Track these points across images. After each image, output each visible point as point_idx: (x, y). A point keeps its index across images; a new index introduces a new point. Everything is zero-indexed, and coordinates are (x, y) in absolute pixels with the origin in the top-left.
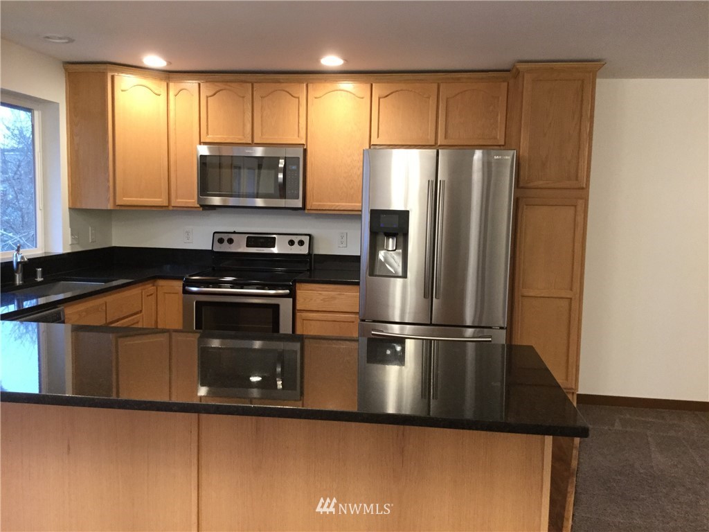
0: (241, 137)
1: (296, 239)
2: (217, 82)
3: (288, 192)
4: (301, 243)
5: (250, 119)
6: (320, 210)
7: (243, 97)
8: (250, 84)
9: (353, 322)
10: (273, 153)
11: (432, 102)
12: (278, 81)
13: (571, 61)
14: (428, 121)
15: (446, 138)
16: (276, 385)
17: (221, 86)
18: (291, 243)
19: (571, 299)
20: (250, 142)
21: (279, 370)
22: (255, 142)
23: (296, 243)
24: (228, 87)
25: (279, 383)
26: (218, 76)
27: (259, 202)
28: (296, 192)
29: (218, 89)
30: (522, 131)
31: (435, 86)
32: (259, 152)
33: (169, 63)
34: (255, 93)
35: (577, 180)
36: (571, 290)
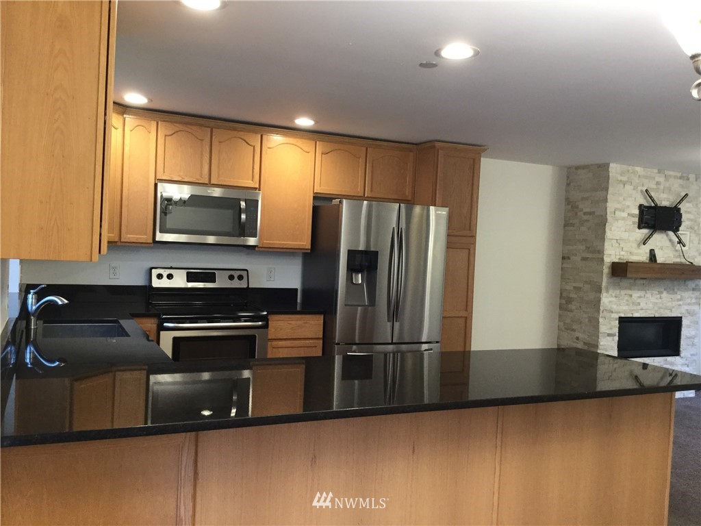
0: (198, 177)
1: (236, 274)
2: (175, 122)
3: (247, 231)
4: (240, 278)
5: (208, 161)
6: (272, 248)
7: (202, 140)
8: (209, 129)
9: (316, 347)
10: (233, 194)
11: (362, 161)
12: (235, 129)
13: (467, 144)
14: (358, 177)
15: (371, 191)
16: (230, 412)
17: (181, 127)
18: (231, 277)
19: (466, 317)
20: (207, 182)
21: (235, 398)
22: (212, 182)
23: (236, 278)
24: (187, 129)
25: (234, 411)
26: (178, 118)
27: (211, 239)
28: (254, 232)
29: (177, 129)
30: (437, 192)
31: (364, 149)
32: (217, 192)
33: (150, 100)
34: (214, 138)
35: (470, 230)
36: (466, 310)
